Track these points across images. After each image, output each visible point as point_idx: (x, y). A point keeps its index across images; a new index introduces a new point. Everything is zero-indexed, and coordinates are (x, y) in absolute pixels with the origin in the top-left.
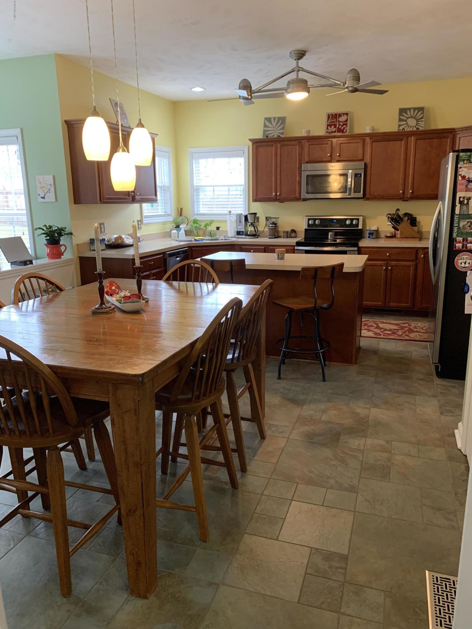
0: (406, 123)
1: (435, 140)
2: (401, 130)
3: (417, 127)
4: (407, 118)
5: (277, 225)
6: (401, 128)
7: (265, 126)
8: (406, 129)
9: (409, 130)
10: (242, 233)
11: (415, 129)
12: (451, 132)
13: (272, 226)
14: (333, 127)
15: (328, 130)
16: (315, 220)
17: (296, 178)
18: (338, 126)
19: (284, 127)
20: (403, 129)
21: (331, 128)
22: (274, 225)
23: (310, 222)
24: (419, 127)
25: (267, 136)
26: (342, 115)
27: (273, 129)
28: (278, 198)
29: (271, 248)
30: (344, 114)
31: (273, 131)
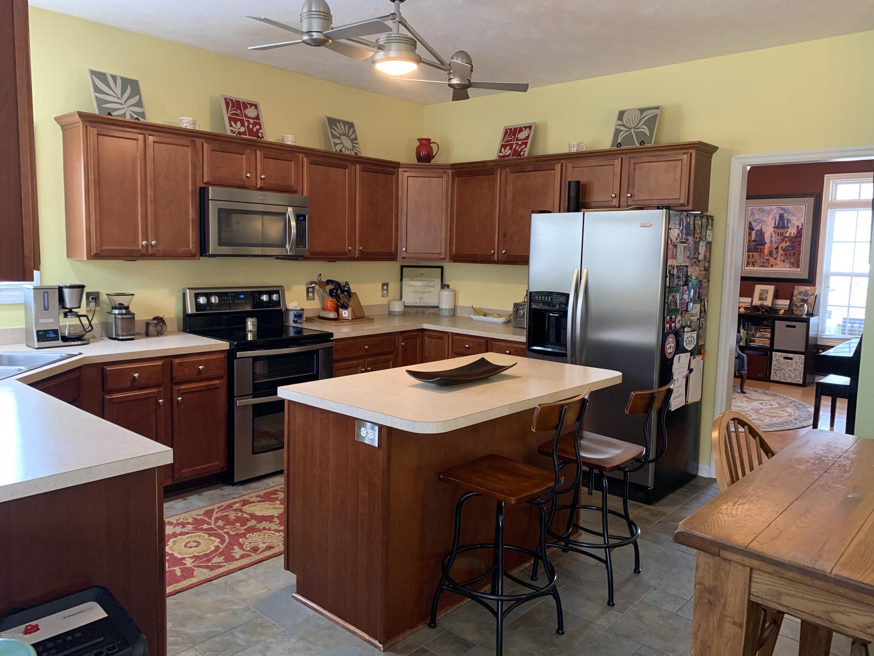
0: (340, 142)
1: (381, 175)
2: (339, 152)
3: (355, 151)
4: (341, 135)
5: (132, 309)
6: (338, 148)
7: (97, 89)
8: (343, 150)
9: (346, 152)
10: (52, 335)
11: (353, 154)
12: (394, 168)
13: (119, 314)
14: (239, 123)
15: (232, 128)
16: (208, 296)
17: (187, 213)
18: (246, 124)
19: (140, 101)
20: (341, 150)
21: (236, 124)
22: (124, 311)
23: (202, 300)
24: (358, 153)
25: (109, 114)
26: (249, 106)
27: (118, 101)
28: (150, 252)
29: (177, 361)
30: (251, 105)
31: (119, 106)
